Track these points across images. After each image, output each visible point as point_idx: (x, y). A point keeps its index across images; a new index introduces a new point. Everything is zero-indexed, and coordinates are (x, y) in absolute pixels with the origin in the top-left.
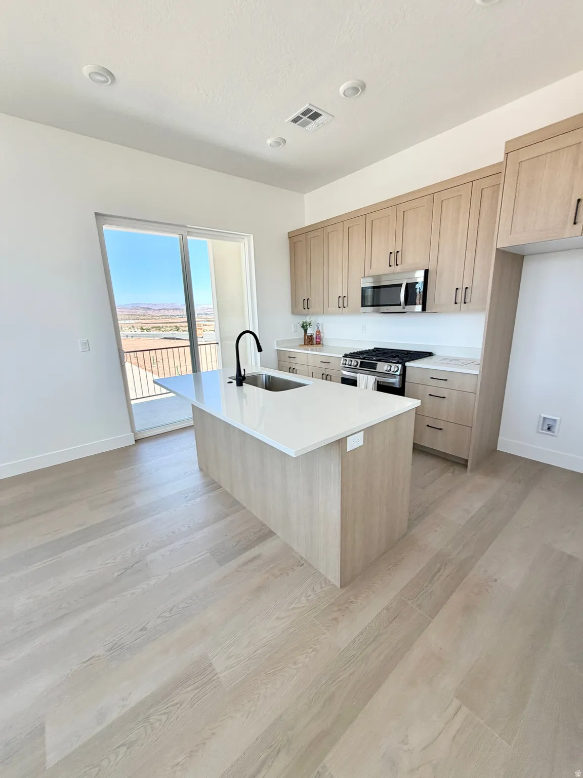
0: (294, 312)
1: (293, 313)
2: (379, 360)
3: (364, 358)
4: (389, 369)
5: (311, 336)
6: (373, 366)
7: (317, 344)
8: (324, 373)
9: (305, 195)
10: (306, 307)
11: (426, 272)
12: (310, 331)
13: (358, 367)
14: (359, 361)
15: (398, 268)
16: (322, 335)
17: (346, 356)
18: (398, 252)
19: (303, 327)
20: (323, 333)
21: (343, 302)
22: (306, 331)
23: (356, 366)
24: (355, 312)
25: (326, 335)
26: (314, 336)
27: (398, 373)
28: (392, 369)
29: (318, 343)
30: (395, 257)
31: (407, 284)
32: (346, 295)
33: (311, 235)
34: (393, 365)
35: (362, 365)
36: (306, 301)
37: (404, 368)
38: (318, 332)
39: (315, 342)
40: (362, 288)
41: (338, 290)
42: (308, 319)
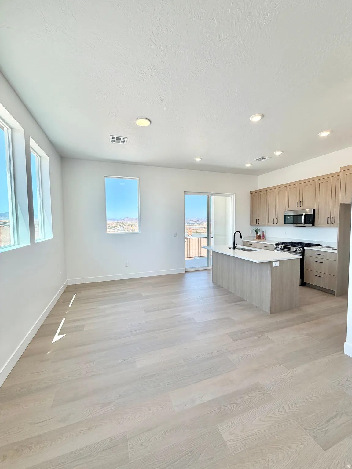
0: (252, 224)
1: (251, 225)
2: (292, 246)
3: (285, 245)
4: (296, 249)
5: (260, 235)
6: (289, 248)
7: (262, 239)
9: (259, 176)
10: (257, 222)
11: (314, 210)
12: (259, 234)
13: (282, 249)
14: (283, 246)
15: (301, 208)
16: (265, 235)
17: (276, 244)
18: (301, 202)
19: (256, 231)
20: (266, 234)
21: (275, 222)
22: (257, 233)
23: (281, 248)
24: (281, 225)
25: (267, 236)
26: (261, 236)
27: (301, 251)
28: (298, 250)
29: (263, 239)
30: (300, 204)
31: (305, 215)
32: (277, 218)
33: (260, 193)
34: (298, 248)
35: (284, 248)
36: (258, 220)
37: (304, 250)
38: (263, 234)
39: (261, 238)
40: (285, 216)
41: (273, 216)
42: (258, 228)
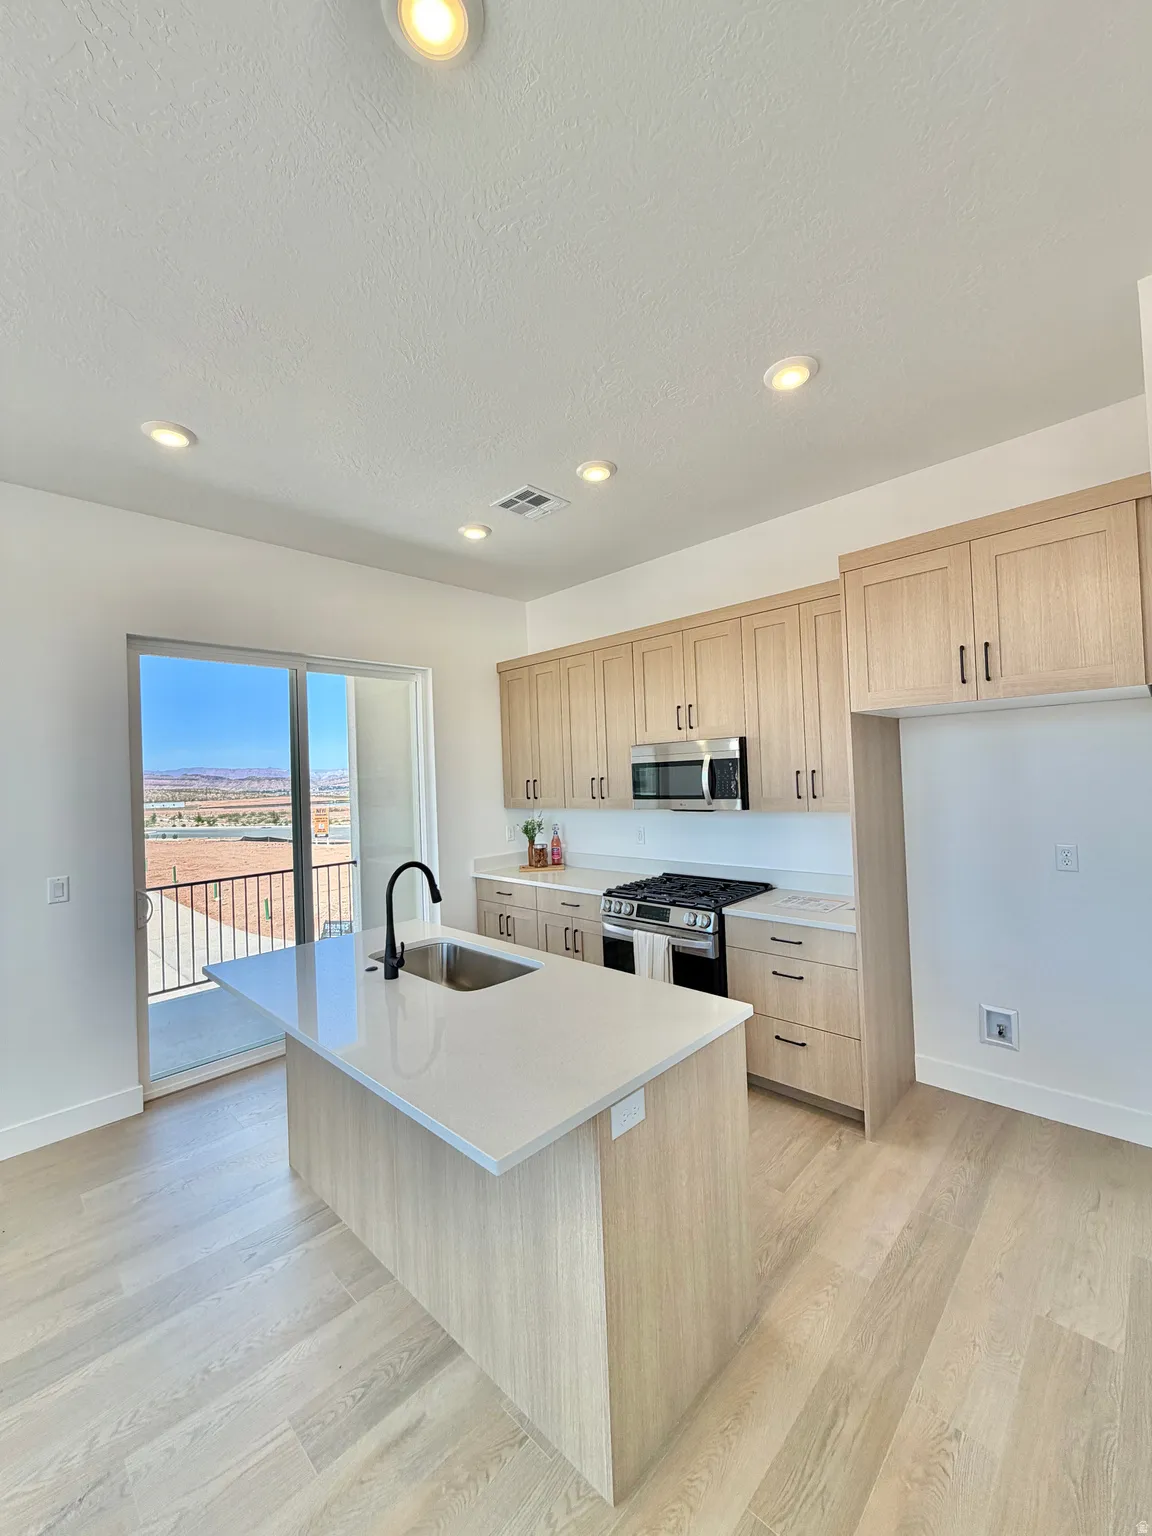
0: (509, 803)
1: (507, 805)
2: (673, 904)
3: (644, 899)
4: (692, 920)
5: (542, 850)
6: (663, 915)
7: (554, 864)
8: (570, 926)
9: (527, 603)
10: (531, 795)
11: (743, 742)
12: (541, 840)
13: (634, 916)
14: (635, 904)
15: (693, 734)
16: (563, 845)
17: (609, 893)
18: (690, 706)
19: (526, 831)
20: (565, 842)
21: (599, 790)
22: (532, 841)
23: (631, 913)
24: (622, 806)
25: (572, 848)
26: (549, 849)
27: (710, 929)
28: (699, 923)
29: (556, 863)
30: (687, 715)
31: (711, 761)
32: (605, 776)
33: (537, 670)
34: (700, 914)
35: (641, 911)
36: (531, 784)
37: (721, 919)
38: (556, 842)
39: (550, 861)
40: (634, 765)
41: (590, 766)
42: (536, 817)
